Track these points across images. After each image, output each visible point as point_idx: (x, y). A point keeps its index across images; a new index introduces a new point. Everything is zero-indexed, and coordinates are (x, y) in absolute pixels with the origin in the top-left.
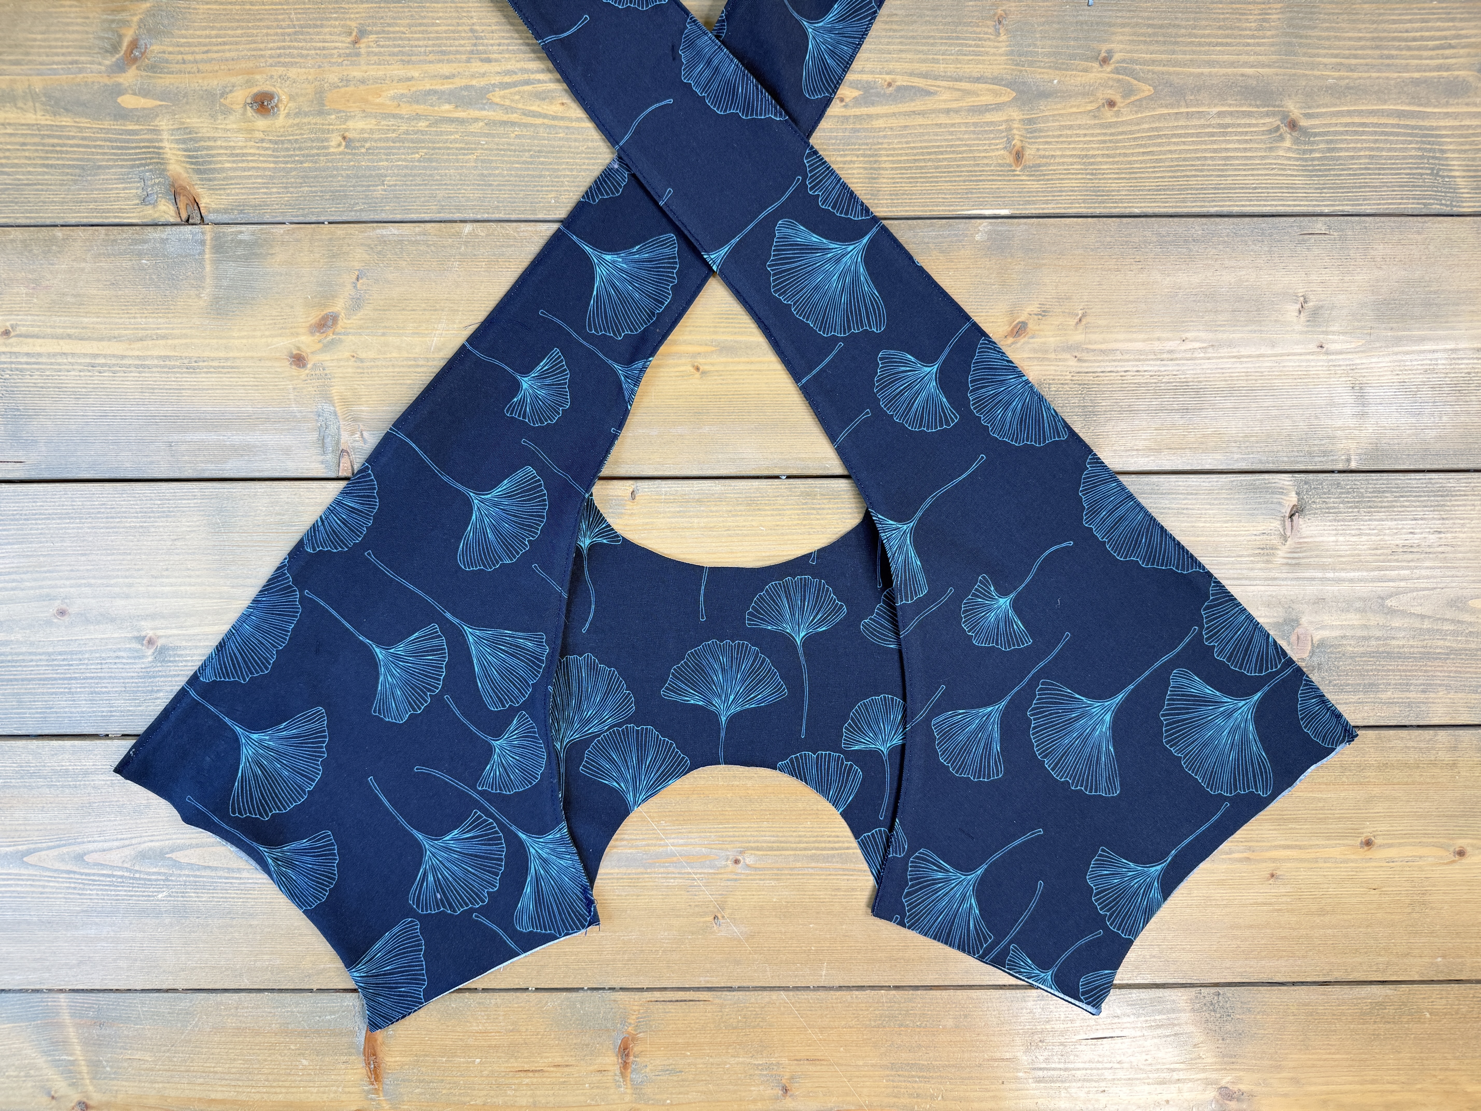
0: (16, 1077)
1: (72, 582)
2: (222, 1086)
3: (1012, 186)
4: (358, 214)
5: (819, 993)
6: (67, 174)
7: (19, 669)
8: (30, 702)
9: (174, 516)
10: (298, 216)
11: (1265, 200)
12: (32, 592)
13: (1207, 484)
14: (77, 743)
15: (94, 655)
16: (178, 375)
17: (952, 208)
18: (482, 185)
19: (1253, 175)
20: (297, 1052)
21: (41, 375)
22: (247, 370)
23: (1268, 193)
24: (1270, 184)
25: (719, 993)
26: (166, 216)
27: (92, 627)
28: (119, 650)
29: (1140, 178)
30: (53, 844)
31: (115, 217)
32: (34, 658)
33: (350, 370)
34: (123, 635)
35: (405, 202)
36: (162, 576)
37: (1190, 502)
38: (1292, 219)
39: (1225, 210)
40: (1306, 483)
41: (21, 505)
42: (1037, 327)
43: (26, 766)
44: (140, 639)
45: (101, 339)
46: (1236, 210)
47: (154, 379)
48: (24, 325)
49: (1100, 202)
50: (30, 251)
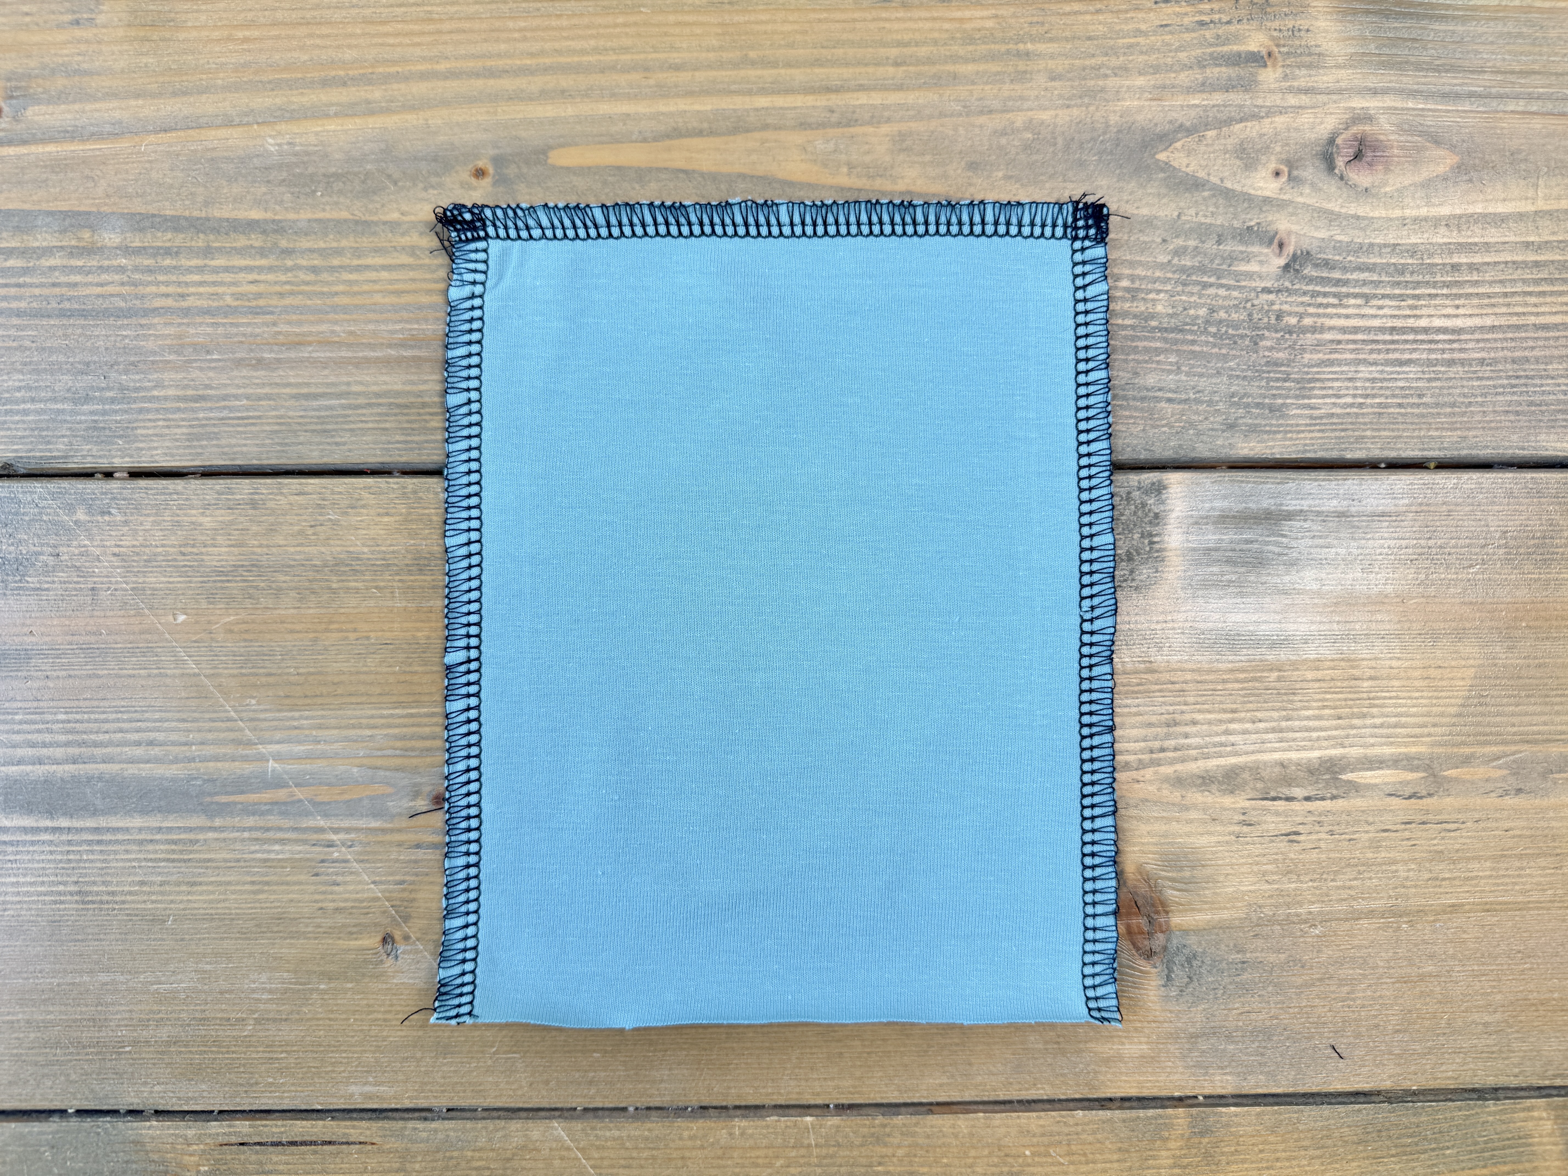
5: (649, 1125)
25: (401, 1124)
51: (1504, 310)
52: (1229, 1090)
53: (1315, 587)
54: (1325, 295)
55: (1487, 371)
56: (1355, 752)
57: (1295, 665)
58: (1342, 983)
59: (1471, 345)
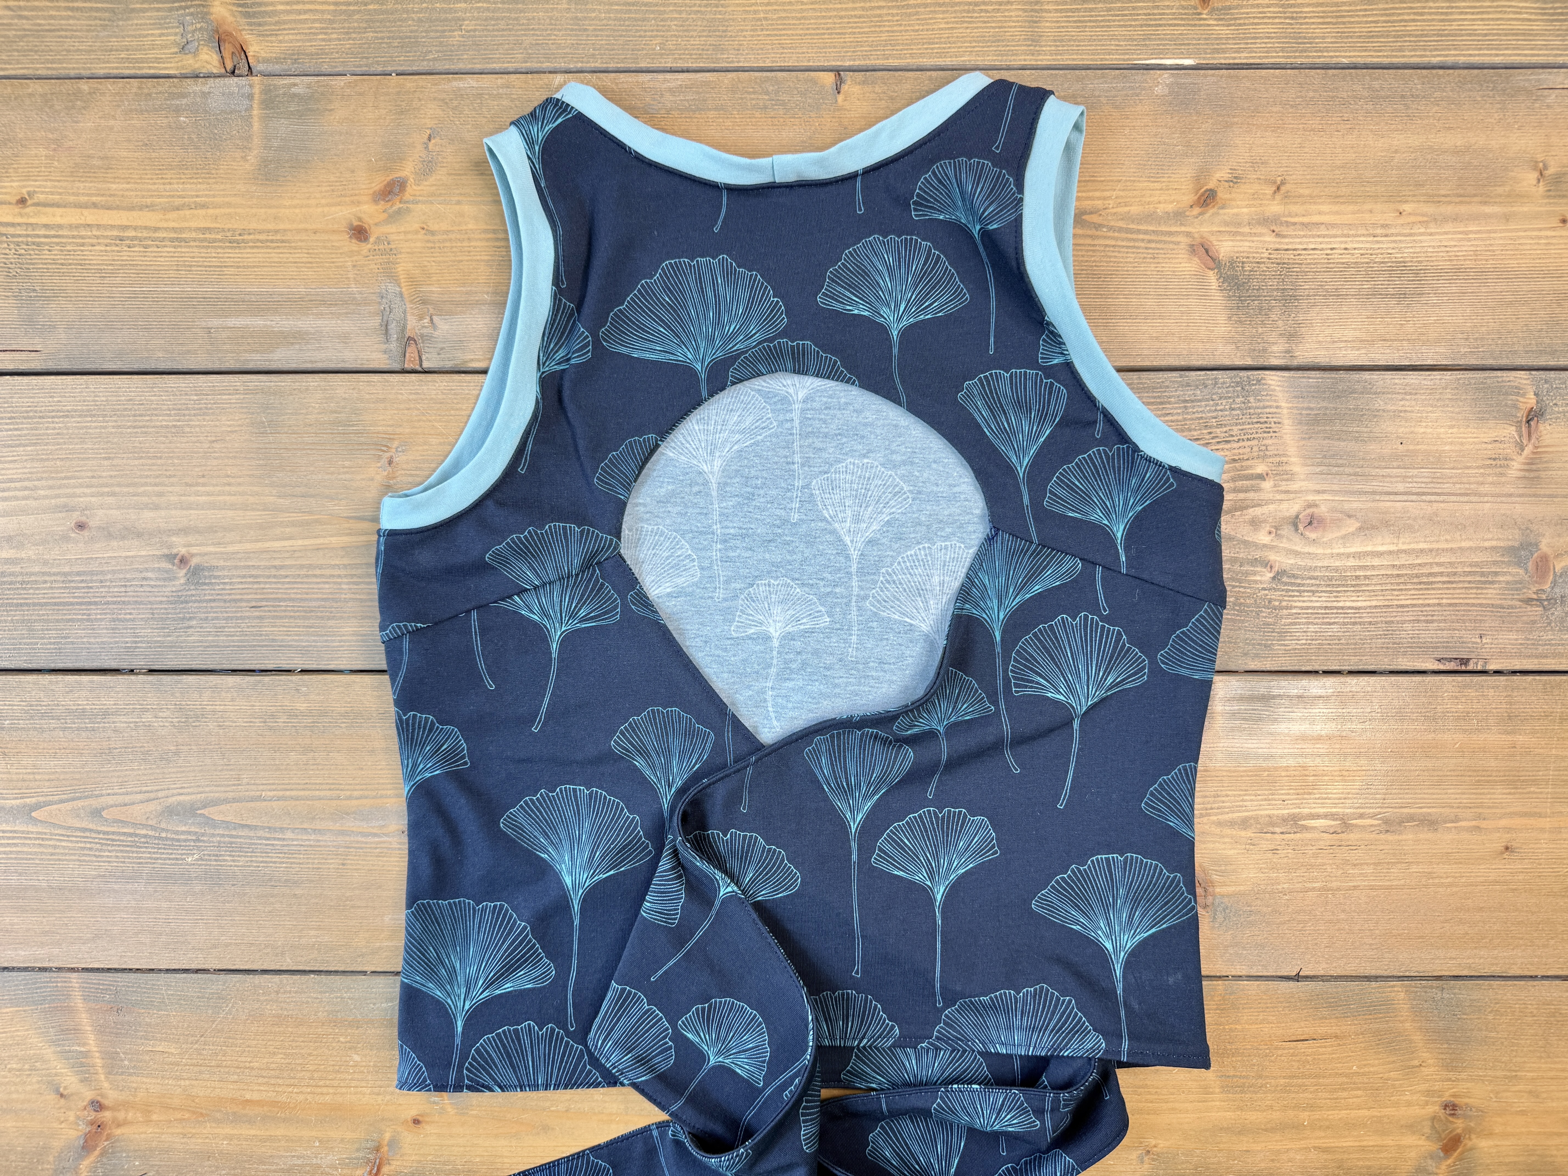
0: (19, 1070)
1: (93, 490)
2: (260, 1084)
3: (1197, 32)
4: (431, 63)
6: (96, 18)
7: (31, 591)
8: (42, 630)
9: (213, 414)
10: (361, 66)
11: (1496, 49)
12: (47, 501)
13: (1429, 383)
14: (96, 678)
15: (116, 576)
16: (219, 250)
17: (1127, 57)
18: (576, 30)
19: (1482, 20)
20: (348, 1044)
21: (62, 251)
22: (299, 244)
23: (1501, 40)
24: (1503, 29)
26: (209, 66)
27: (115, 543)
28: (147, 570)
29: (1350, 22)
30: (65, 796)
31: (150, 68)
32: (47, 578)
33: (419, 244)
34: (151, 553)
35: (485, 50)
36: (197, 484)
37: (1407, 403)
38: (1529, 71)
39: (1450, 60)
40: (1546, 382)
41: (36, 400)
42: (1228, 196)
43: (37, 705)
44: (170, 558)
45: (131, 208)
46: (1462, 60)
47: (192, 255)
48: (42, 193)
49: (1301, 51)
50: (51, 107)
51: (1381, 598)
52: (1244, 973)
53: (1286, 731)
54: (1293, 591)
55: (1372, 627)
56: (1306, 811)
57: (1276, 769)
58: (1299, 922)
59: (1365, 615)
